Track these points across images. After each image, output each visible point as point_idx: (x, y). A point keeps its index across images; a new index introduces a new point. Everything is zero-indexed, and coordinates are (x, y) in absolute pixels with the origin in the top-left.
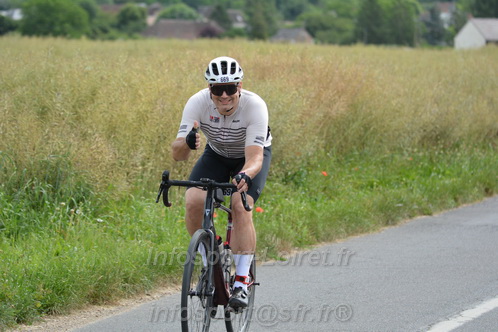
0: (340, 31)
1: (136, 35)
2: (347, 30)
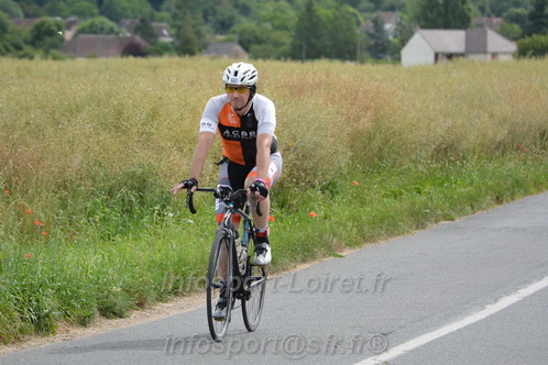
0: (277, 44)
1: (54, 52)
2: (284, 44)
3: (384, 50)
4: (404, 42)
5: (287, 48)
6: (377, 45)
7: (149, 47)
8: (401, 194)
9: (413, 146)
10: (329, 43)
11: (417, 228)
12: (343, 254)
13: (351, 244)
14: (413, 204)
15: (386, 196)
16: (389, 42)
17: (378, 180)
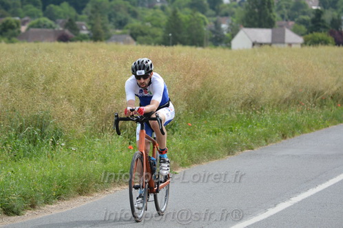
0: (154, 36)
1: (14, 39)
2: (158, 36)
3: (220, 40)
4: (233, 36)
5: (160, 39)
6: (216, 37)
7: (74, 36)
8: (219, 132)
9: (229, 101)
10: (186, 36)
11: (229, 154)
12: (177, 172)
13: (183, 165)
14: (227, 139)
15: (209, 133)
16: (224, 36)
17: (204, 122)
